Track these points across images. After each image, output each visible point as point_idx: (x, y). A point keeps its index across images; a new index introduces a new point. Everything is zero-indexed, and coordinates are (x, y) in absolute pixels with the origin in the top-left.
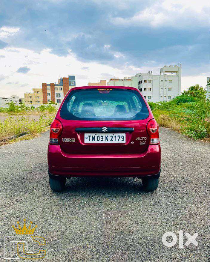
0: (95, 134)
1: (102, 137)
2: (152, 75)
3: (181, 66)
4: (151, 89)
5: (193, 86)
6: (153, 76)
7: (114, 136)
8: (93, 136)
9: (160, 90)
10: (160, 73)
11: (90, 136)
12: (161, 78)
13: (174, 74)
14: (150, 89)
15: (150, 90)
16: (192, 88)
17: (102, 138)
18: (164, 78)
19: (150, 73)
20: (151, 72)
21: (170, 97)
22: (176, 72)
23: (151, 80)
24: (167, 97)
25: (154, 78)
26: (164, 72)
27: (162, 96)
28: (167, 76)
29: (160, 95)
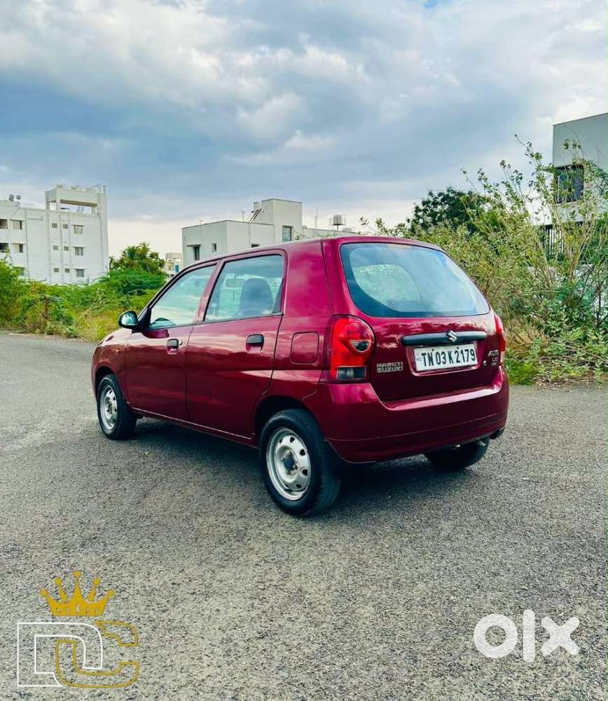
0: (431, 349)
1: (443, 355)
2: (21, 206)
3: (105, 190)
4: (24, 248)
5: (133, 247)
6: (25, 209)
7: (459, 351)
8: (428, 354)
9: (50, 251)
10: (48, 203)
11: (424, 354)
12: (51, 219)
13: (88, 210)
14: (21, 246)
15: (21, 251)
16: (132, 252)
17: (444, 358)
18: (60, 220)
19: (15, 200)
20: (19, 198)
21: (80, 272)
22: (93, 205)
23: (21, 222)
24: (74, 273)
25: (28, 217)
26: (58, 201)
27: (56, 270)
28: (68, 214)
29: (53, 267)
